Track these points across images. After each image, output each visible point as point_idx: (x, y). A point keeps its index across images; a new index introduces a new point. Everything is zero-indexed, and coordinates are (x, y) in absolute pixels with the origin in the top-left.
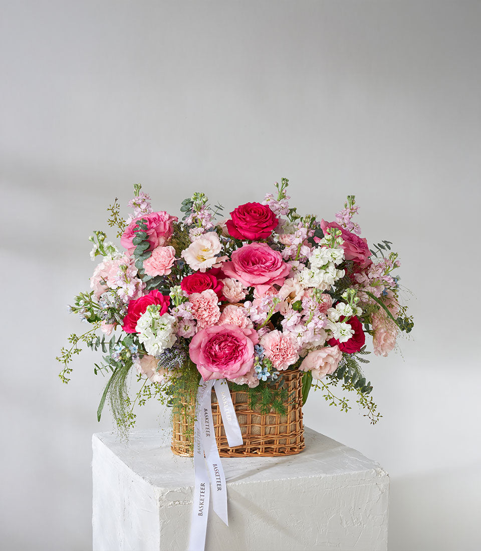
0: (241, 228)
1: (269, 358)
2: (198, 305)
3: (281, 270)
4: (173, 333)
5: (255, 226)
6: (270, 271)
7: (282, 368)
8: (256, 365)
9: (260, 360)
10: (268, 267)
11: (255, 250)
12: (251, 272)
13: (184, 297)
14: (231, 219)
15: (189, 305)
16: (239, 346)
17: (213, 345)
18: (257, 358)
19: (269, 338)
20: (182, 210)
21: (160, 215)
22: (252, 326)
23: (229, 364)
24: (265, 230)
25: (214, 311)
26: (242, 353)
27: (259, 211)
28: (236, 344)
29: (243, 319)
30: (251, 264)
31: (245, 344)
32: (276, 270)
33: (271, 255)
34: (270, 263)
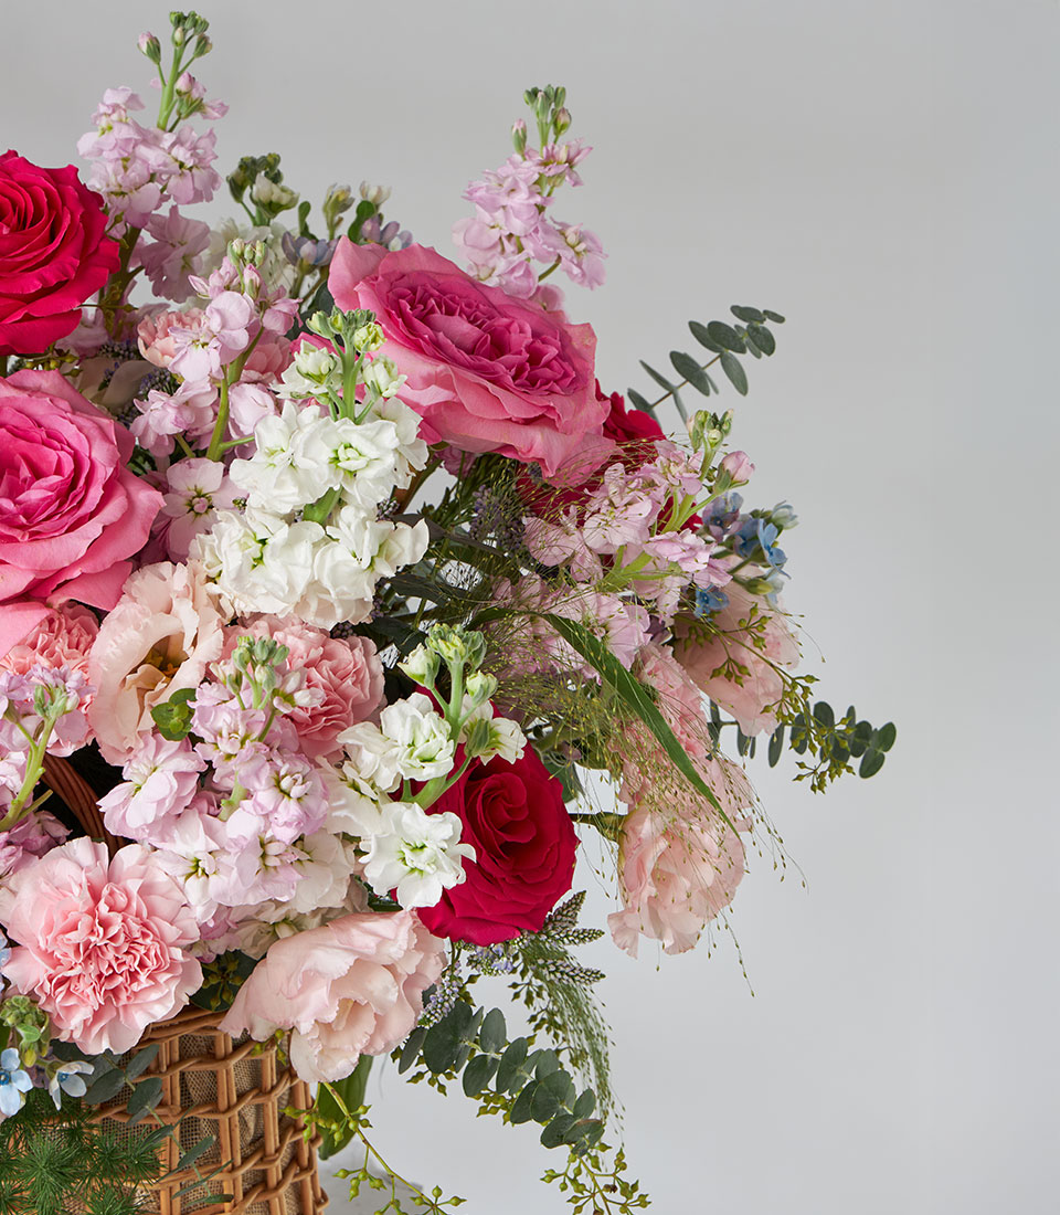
1: (31, 993)
3: (93, 529)
6: (35, 537)
7: (105, 1045)
10: (29, 512)
19: (36, 888)
24: (39, 308)
32: (71, 529)
33: (60, 441)
34: (50, 488)
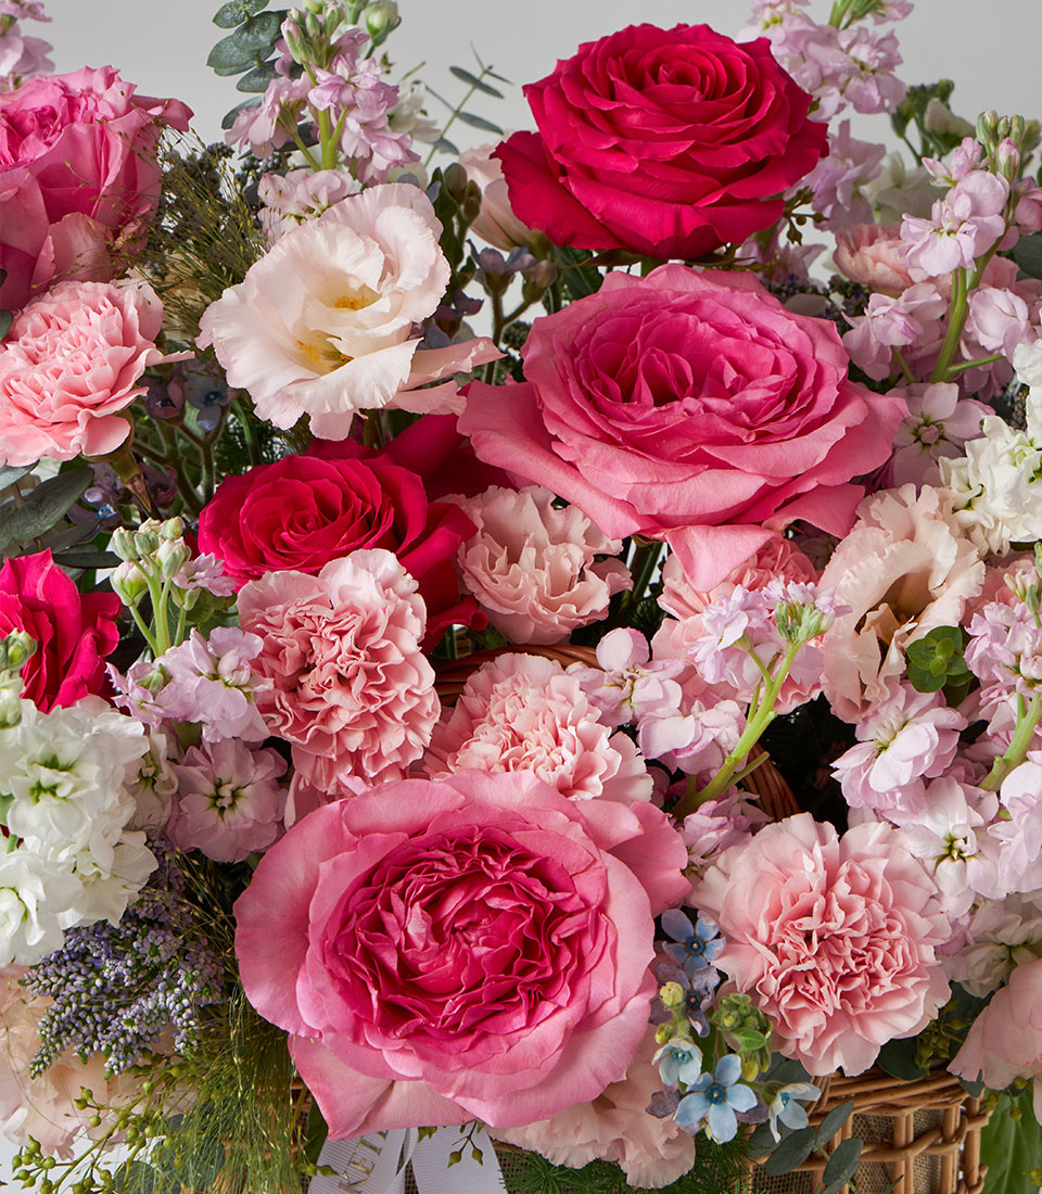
0: (590, 175)
1: (752, 992)
2: (293, 650)
3: (834, 431)
4: (129, 828)
5: (681, 162)
6: (763, 438)
7: (838, 1061)
8: (669, 1036)
9: (691, 1004)
10: (753, 410)
11: (677, 310)
12: (643, 445)
13: (204, 591)
14: (534, 128)
15: (239, 649)
16: (560, 914)
17: (389, 908)
18: (672, 994)
19: (755, 865)
20: (217, 61)
21: (77, 86)
22: (644, 788)
23: (490, 1025)
24: (739, 190)
25: (400, 688)
26: (580, 958)
27: (704, 73)
28: (542, 904)
29: (589, 745)
30: (647, 395)
31: (595, 898)
32: (805, 431)
33: (774, 341)
34: (770, 388)
